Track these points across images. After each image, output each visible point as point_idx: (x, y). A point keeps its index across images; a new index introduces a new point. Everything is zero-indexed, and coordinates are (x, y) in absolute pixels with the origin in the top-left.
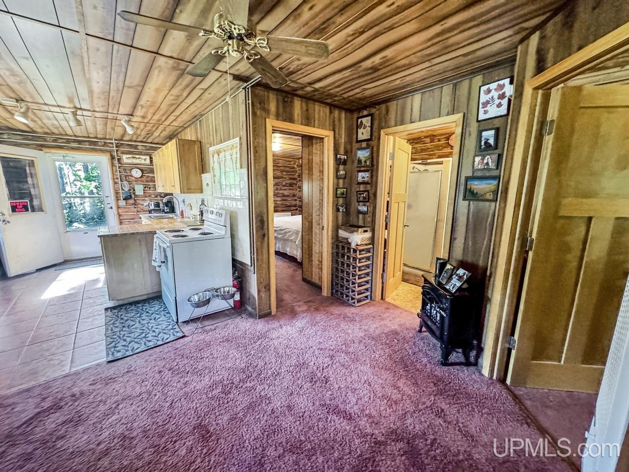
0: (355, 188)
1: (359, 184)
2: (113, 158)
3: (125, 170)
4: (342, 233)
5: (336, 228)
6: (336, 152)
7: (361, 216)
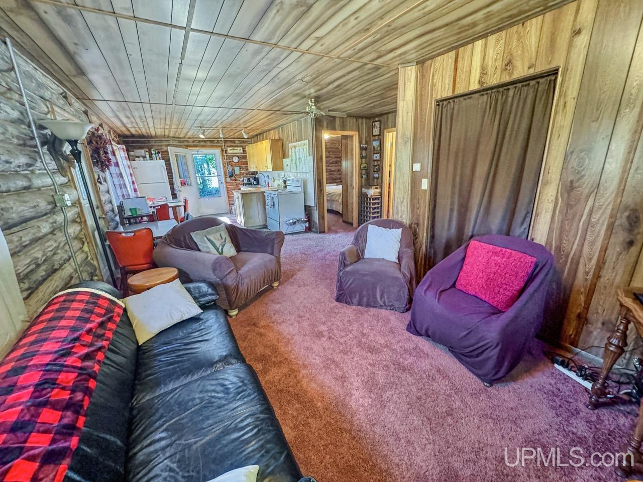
0: (372, 164)
1: (374, 161)
2: (222, 150)
3: (229, 158)
4: (364, 190)
5: (361, 187)
6: (360, 143)
7: (375, 180)
